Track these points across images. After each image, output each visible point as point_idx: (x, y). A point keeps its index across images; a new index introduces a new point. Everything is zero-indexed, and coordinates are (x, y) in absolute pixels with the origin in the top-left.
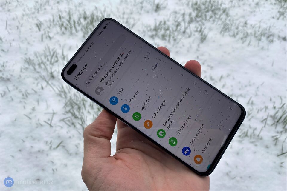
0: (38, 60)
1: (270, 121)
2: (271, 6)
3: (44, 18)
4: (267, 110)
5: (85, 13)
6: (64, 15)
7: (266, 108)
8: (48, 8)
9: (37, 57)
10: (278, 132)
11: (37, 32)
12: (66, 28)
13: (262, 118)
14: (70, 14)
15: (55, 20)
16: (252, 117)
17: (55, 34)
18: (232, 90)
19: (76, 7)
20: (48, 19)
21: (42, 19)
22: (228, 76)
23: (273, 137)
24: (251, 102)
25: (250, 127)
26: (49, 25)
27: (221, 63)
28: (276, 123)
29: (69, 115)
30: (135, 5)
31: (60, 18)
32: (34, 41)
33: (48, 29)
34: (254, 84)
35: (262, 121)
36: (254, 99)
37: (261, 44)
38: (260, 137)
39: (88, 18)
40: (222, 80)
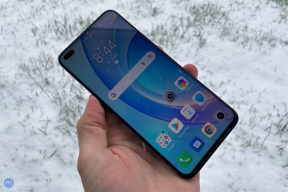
0: (33, 66)
1: (274, 130)
2: (272, 10)
3: (39, 23)
4: (271, 118)
5: (81, 17)
6: (60, 19)
7: (270, 115)
8: (44, 13)
9: (32, 63)
10: (283, 142)
11: (32, 37)
12: (61, 33)
13: (266, 126)
14: (66, 20)
15: (51, 25)
16: (255, 125)
17: (50, 39)
18: (233, 96)
19: (71, 11)
20: (43, 24)
21: (37, 24)
22: (229, 81)
23: (278, 146)
24: (253, 109)
25: (253, 136)
26: (44, 30)
27: (222, 68)
28: (280, 132)
29: (65, 122)
30: (131, 10)
31: (56, 23)
32: (29, 47)
33: (43, 35)
34: (256, 90)
35: (266, 130)
36: (256, 106)
37: (263, 48)
38: (264, 146)
39: (84, 22)
40: (223, 86)
